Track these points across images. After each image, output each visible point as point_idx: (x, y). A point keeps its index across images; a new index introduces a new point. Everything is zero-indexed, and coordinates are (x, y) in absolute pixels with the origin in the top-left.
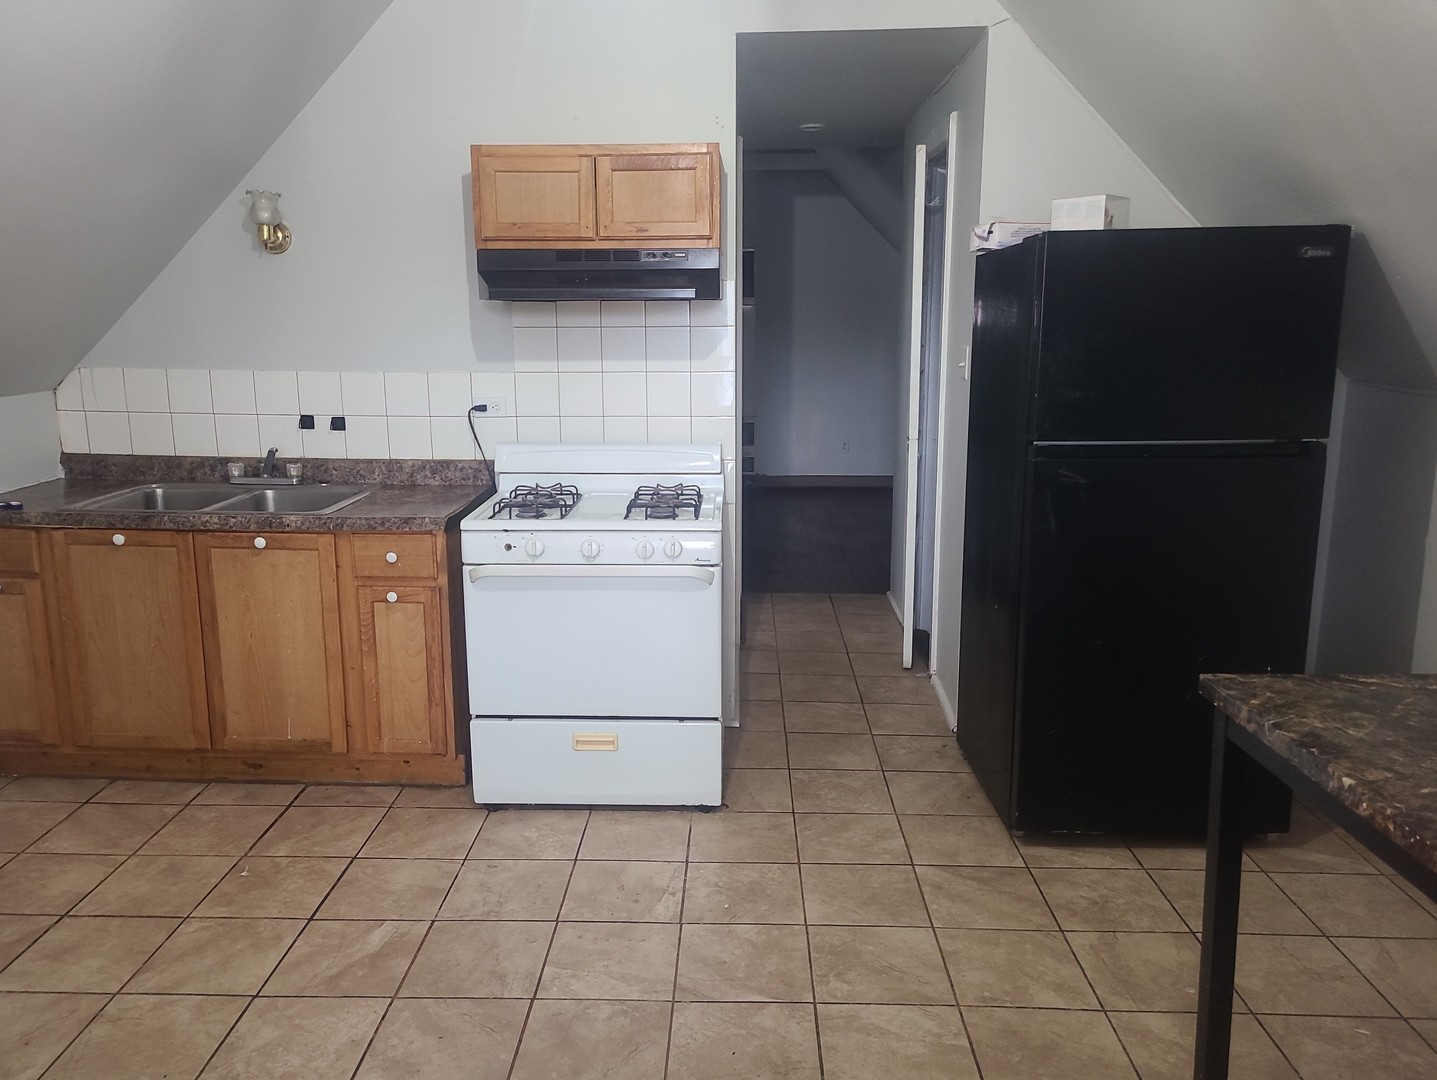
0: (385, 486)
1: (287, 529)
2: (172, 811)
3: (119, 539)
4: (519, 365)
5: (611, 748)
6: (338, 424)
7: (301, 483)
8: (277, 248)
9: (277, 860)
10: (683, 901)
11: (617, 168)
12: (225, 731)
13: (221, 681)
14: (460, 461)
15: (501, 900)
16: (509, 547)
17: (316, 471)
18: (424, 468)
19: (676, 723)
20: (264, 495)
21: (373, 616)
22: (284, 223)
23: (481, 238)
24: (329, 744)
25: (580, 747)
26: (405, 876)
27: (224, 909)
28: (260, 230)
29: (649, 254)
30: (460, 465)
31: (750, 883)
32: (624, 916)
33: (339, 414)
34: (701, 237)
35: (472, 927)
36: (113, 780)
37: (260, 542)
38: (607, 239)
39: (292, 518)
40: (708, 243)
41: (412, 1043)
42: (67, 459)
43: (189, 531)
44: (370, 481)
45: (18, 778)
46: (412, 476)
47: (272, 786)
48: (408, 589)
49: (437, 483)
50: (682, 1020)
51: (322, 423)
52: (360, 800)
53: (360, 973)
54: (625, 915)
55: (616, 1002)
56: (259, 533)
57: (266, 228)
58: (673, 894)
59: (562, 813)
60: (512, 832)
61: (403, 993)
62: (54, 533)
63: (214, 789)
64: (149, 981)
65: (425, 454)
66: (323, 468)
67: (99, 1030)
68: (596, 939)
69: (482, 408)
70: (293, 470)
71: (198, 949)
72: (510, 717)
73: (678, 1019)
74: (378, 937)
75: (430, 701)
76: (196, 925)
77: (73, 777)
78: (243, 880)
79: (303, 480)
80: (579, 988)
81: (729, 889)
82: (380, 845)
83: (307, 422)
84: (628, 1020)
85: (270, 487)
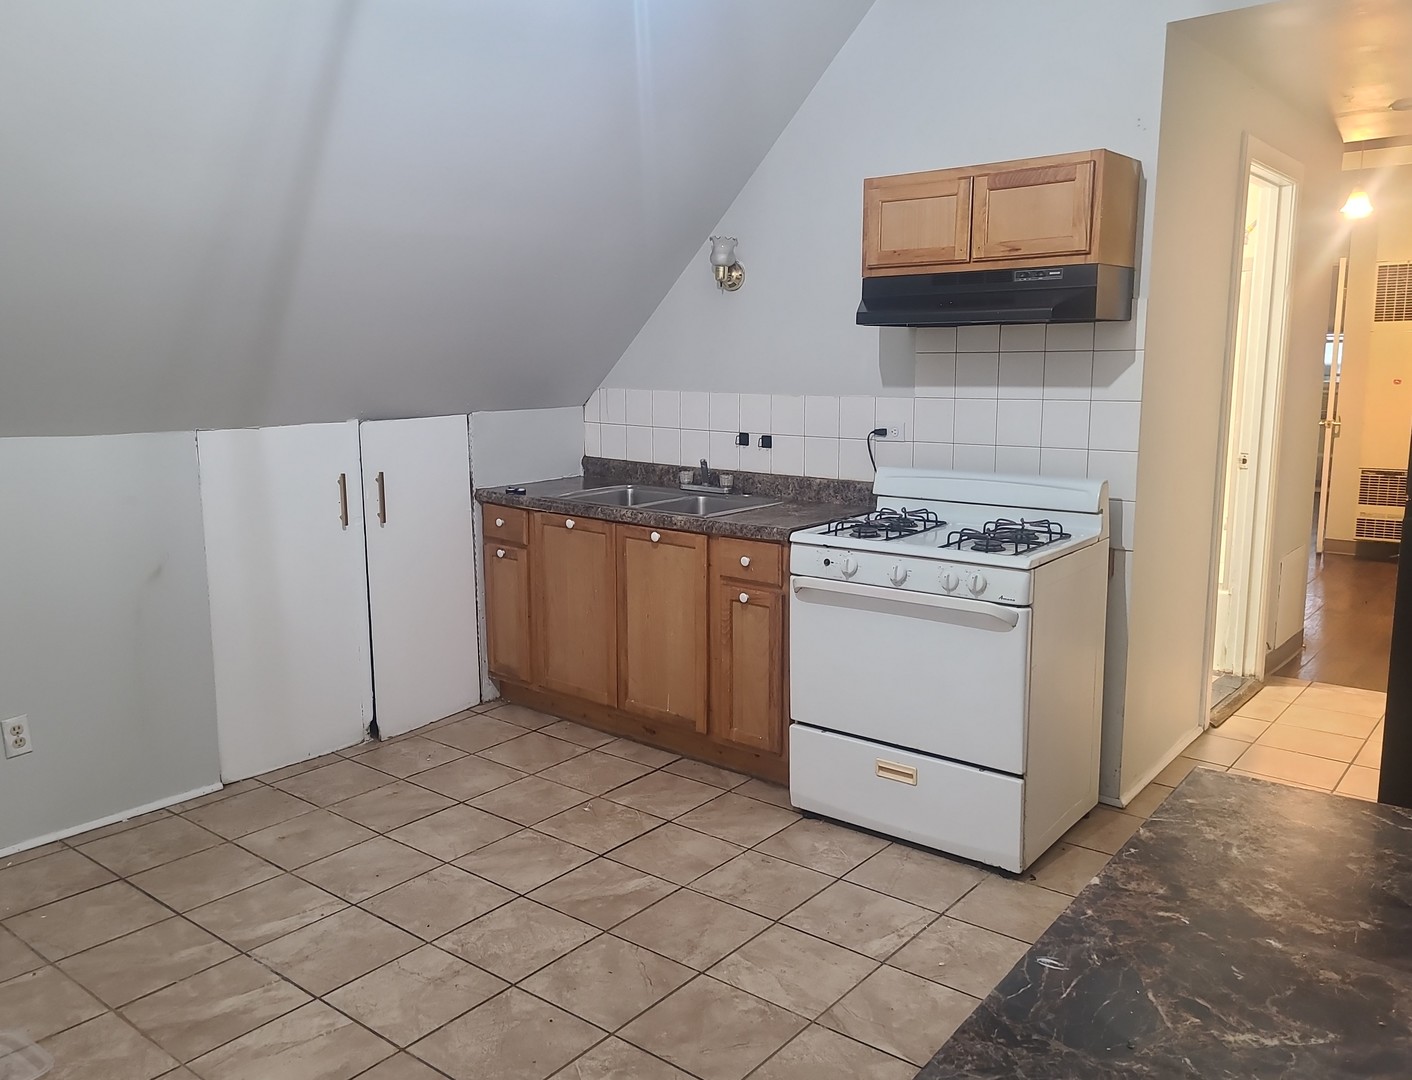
0: (794, 501)
1: (675, 527)
2: (580, 750)
3: (570, 523)
4: (918, 390)
5: (910, 781)
6: (766, 442)
7: (730, 493)
8: (733, 286)
9: (616, 806)
10: (904, 945)
11: (994, 187)
12: (626, 694)
13: (626, 651)
14: (859, 483)
15: (748, 890)
16: (827, 562)
17: (745, 484)
18: (829, 486)
19: (976, 771)
20: (697, 500)
21: (731, 613)
22: (740, 263)
23: (867, 268)
24: (694, 723)
25: (881, 773)
26: (695, 847)
27: (554, 829)
28: (717, 271)
29: (1021, 274)
30: (858, 486)
31: (987, 953)
32: (836, 938)
33: (768, 433)
34: (1078, 253)
35: (707, 901)
36: (563, 719)
37: (655, 536)
38: (979, 261)
39: (680, 518)
40: (1086, 258)
41: (588, 967)
42: (587, 461)
43: (613, 522)
44: (786, 496)
45: (509, 703)
46: (818, 493)
47: (658, 751)
48: (758, 593)
49: (838, 502)
50: (805, 1039)
51: (755, 440)
52: (712, 779)
53: (600, 905)
54: (839, 937)
55: (763, 1002)
56: (656, 528)
57: (721, 269)
58: (900, 936)
59: (865, 837)
60: (808, 840)
61: (615, 931)
62: (535, 514)
63: (620, 743)
64: (470, 863)
65: (832, 474)
66: (751, 481)
67: (420, 882)
68: (796, 947)
69: (882, 432)
70: (726, 480)
71: (516, 851)
72: (825, 729)
73: (804, 1037)
74: (633, 885)
75: (770, 701)
76: (529, 834)
77: (541, 711)
78: (582, 813)
79: (733, 490)
80: (746, 981)
81: (960, 951)
82: (696, 818)
83: (744, 439)
84: (760, 1020)
85: (702, 493)
